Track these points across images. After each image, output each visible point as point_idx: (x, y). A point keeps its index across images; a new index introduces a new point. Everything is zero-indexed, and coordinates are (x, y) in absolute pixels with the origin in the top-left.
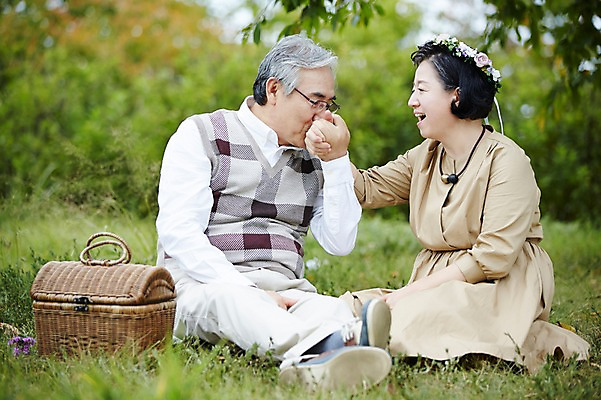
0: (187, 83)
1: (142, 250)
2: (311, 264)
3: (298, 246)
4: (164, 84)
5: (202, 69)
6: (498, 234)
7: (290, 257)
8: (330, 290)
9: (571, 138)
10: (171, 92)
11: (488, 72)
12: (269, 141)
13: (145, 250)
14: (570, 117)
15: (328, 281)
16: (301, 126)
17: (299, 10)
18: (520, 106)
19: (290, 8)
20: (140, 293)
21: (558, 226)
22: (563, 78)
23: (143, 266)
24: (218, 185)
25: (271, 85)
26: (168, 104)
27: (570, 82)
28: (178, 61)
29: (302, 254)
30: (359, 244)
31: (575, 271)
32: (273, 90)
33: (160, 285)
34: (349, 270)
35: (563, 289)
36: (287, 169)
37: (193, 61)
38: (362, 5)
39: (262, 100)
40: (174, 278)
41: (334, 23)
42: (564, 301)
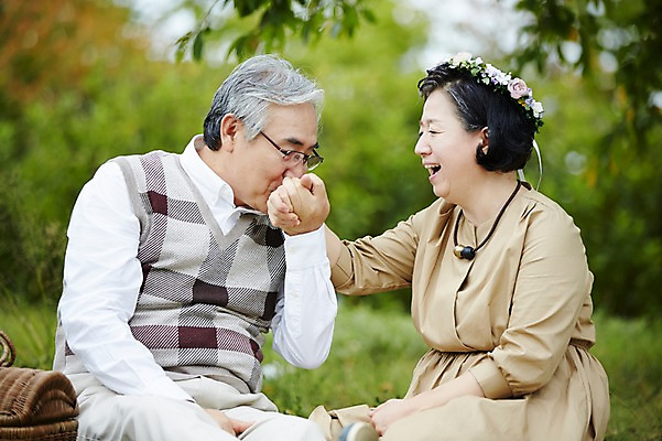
0: (100, 114)
1: (32, 348)
2: (269, 371)
3: (255, 347)
4: (66, 117)
5: (123, 95)
6: (530, 331)
7: (242, 360)
8: (296, 408)
9: (637, 202)
10: (78, 125)
11: (526, 104)
12: (221, 198)
13: (36, 348)
14: (635, 173)
15: (293, 395)
16: (265, 183)
17: (257, 16)
18: (564, 154)
19: (245, 11)
20: (26, 409)
21: (616, 325)
22: (625, 116)
23: (32, 371)
24: (148, 255)
25: (228, 124)
26: (73, 143)
27: (635, 122)
28: (88, 83)
29: (260, 358)
30: (337, 344)
31: (639, 388)
32: (231, 132)
33: (56, 398)
34: (322, 379)
35: (622, 413)
36: (245, 239)
37: (109, 84)
38: (346, 9)
39: (214, 143)
40: (76, 388)
41: (305, 35)
42: (623, 429)
